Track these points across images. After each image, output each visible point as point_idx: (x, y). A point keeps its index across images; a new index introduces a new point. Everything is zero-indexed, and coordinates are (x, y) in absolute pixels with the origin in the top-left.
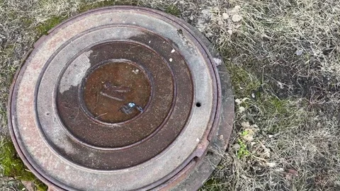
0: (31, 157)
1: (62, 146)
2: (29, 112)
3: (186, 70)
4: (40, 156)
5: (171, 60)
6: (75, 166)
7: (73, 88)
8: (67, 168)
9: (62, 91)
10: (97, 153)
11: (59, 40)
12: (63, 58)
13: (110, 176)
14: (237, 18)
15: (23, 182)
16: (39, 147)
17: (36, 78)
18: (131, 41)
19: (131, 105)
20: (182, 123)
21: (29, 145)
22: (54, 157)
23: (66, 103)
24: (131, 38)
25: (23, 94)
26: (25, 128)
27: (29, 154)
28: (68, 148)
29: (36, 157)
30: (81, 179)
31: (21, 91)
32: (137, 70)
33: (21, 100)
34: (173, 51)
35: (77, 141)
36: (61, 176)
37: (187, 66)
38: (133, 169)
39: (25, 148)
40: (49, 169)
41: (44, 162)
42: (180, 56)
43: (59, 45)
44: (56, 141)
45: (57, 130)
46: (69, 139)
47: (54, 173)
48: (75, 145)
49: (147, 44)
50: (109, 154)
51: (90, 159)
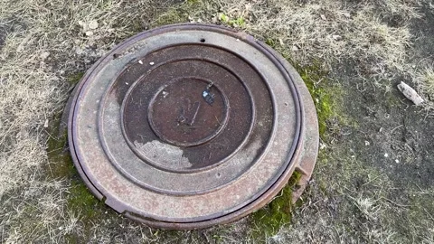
0: (269, 181)
1: (254, 153)
2: (218, 197)
3: (164, 51)
4: (267, 173)
5: (152, 63)
6: (274, 136)
8: (276, 143)
9: (190, 165)
10: (258, 119)
11: (115, 183)
12: (141, 172)
13: (279, 105)
14: (94, 24)
16: (258, 176)
17: (172, 200)
18: (123, 104)
19: (205, 94)
20: (222, 52)
21: (257, 188)
22: (266, 158)
24: (120, 103)
25: (192, 211)
26: (238, 197)
27: (267, 184)
28: (256, 146)
29: (270, 176)
30: (285, 129)
31: (188, 216)
32: (164, 93)
33: (202, 211)
34: (140, 62)
35: (247, 138)
36: (285, 147)
37: (160, 50)
38: (270, 87)
39: (259, 190)
40: (280, 161)
41: (274, 167)
42: (148, 56)
44: (249, 159)
45: (236, 160)
46: (246, 146)
47: (283, 155)
48: (252, 140)
49: (129, 86)
50: (258, 109)
51: (265, 124)
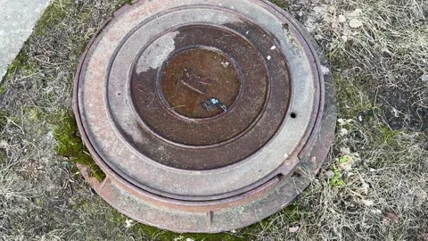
0: (94, 138)
1: (130, 132)
2: (98, 88)
3: (285, 73)
4: (104, 138)
5: (269, 58)
6: (142, 157)
7: (151, 70)
8: (133, 157)
9: (138, 71)
10: (168, 147)
11: (143, 14)
12: (145, 35)
13: (178, 176)
14: (355, 23)
15: (78, 165)
16: (104, 129)
17: (111, 52)
18: (226, 28)
19: (214, 101)
20: (271, 132)
21: (93, 124)
22: (120, 142)
23: (141, 85)
24: (227, 25)
25: (94, 66)
26: (91, 105)
27: (91, 134)
28: (137, 136)
29: (99, 139)
30: (146, 172)
31: (92, 62)
32: (227, 63)
33: (91, 73)
34: (273, 48)
35: (148, 129)
36: (124, 165)
37: (287, 68)
38: (205, 173)
39: (88, 126)
40: (112, 154)
41: (107, 146)
42: (281, 55)
43: (142, 18)
44: (124, 126)
45: (128, 113)
46: (139, 126)
47: (117, 160)
48: (145, 134)
49: (244, 34)
50: (181, 151)
51: (159, 153)
